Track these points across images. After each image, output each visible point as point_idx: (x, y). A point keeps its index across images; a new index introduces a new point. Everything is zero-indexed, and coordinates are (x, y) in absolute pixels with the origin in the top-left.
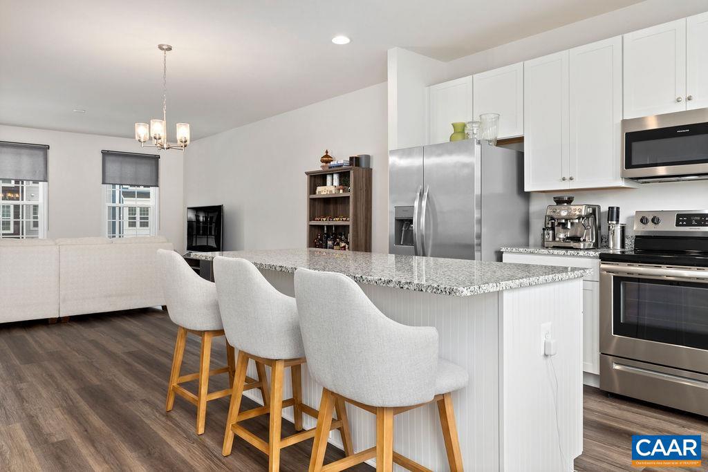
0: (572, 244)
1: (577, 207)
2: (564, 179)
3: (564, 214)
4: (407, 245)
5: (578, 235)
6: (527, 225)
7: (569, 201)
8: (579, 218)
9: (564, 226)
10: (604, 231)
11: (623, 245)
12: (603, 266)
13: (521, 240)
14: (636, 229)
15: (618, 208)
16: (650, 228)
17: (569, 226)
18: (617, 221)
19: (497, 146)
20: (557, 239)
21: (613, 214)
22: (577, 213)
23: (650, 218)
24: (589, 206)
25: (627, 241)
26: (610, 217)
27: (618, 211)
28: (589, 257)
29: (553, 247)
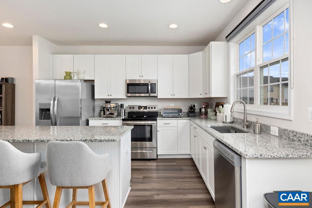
0: (110, 116)
1: (113, 104)
2: (109, 95)
3: (109, 106)
4: (45, 119)
5: (113, 112)
6: (94, 109)
7: (110, 102)
8: (113, 108)
9: (108, 110)
10: (119, 111)
11: (125, 115)
12: (123, 122)
13: (92, 115)
14: (128, 110)
15: (123, 104)
16: (132, 110)
17: (110, 110)
18: (123, 108)
19: (84, 82)
20: (106, 114)
21: (122, 106)
22: (113, 106)
23: (132, 107)
24: (116, 104)
25: (126, 114)
26: (121, 107)
27: (123, 105)
28: (119, 120)
29: (106, 117)
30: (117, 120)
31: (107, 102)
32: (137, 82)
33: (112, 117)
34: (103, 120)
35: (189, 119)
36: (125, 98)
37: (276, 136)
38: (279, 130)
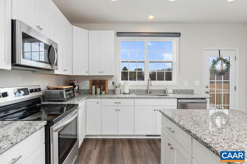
35: (86, 99)
37: (171, 93)
38: (173, 90)
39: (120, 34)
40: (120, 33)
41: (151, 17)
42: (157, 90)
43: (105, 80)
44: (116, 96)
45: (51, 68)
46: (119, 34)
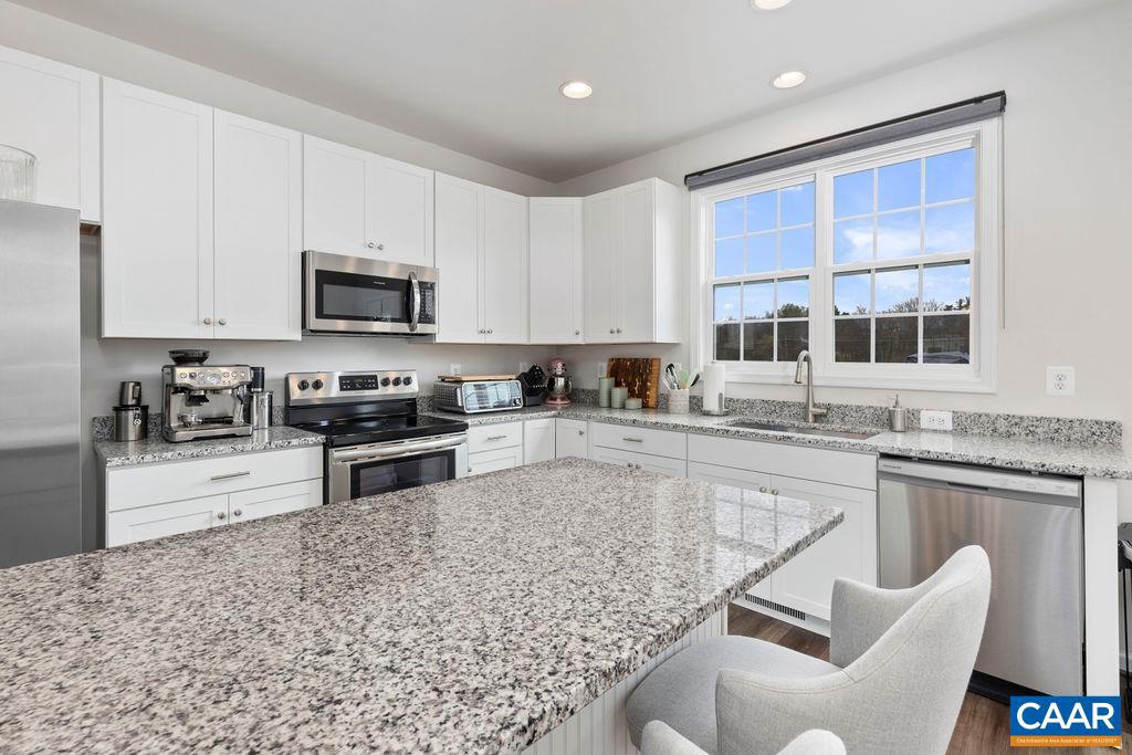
2: (206, 322)
3: (201, 381)
8: (236, 388)
11: (271, 421)
15: (263, 369)
21: (258, 377)
26: (253, 382)
27: (263, 374)
28: (307, 445)
29: (196, 439)
30: (300, 446)
31: (182, 359)
32: (350, 269)
33: (234, 436)
34: (216, 456)
35: (554, 416)
36: (298, 336)
37: (945, 432)
38: (957, 416)
39: (701, 177)
40: (701, 173)
41: (791, 79)
42: (859, 409)
43: (647, 360)
44: (671, 420)
45: (408, 331)
46: (698, 179)
